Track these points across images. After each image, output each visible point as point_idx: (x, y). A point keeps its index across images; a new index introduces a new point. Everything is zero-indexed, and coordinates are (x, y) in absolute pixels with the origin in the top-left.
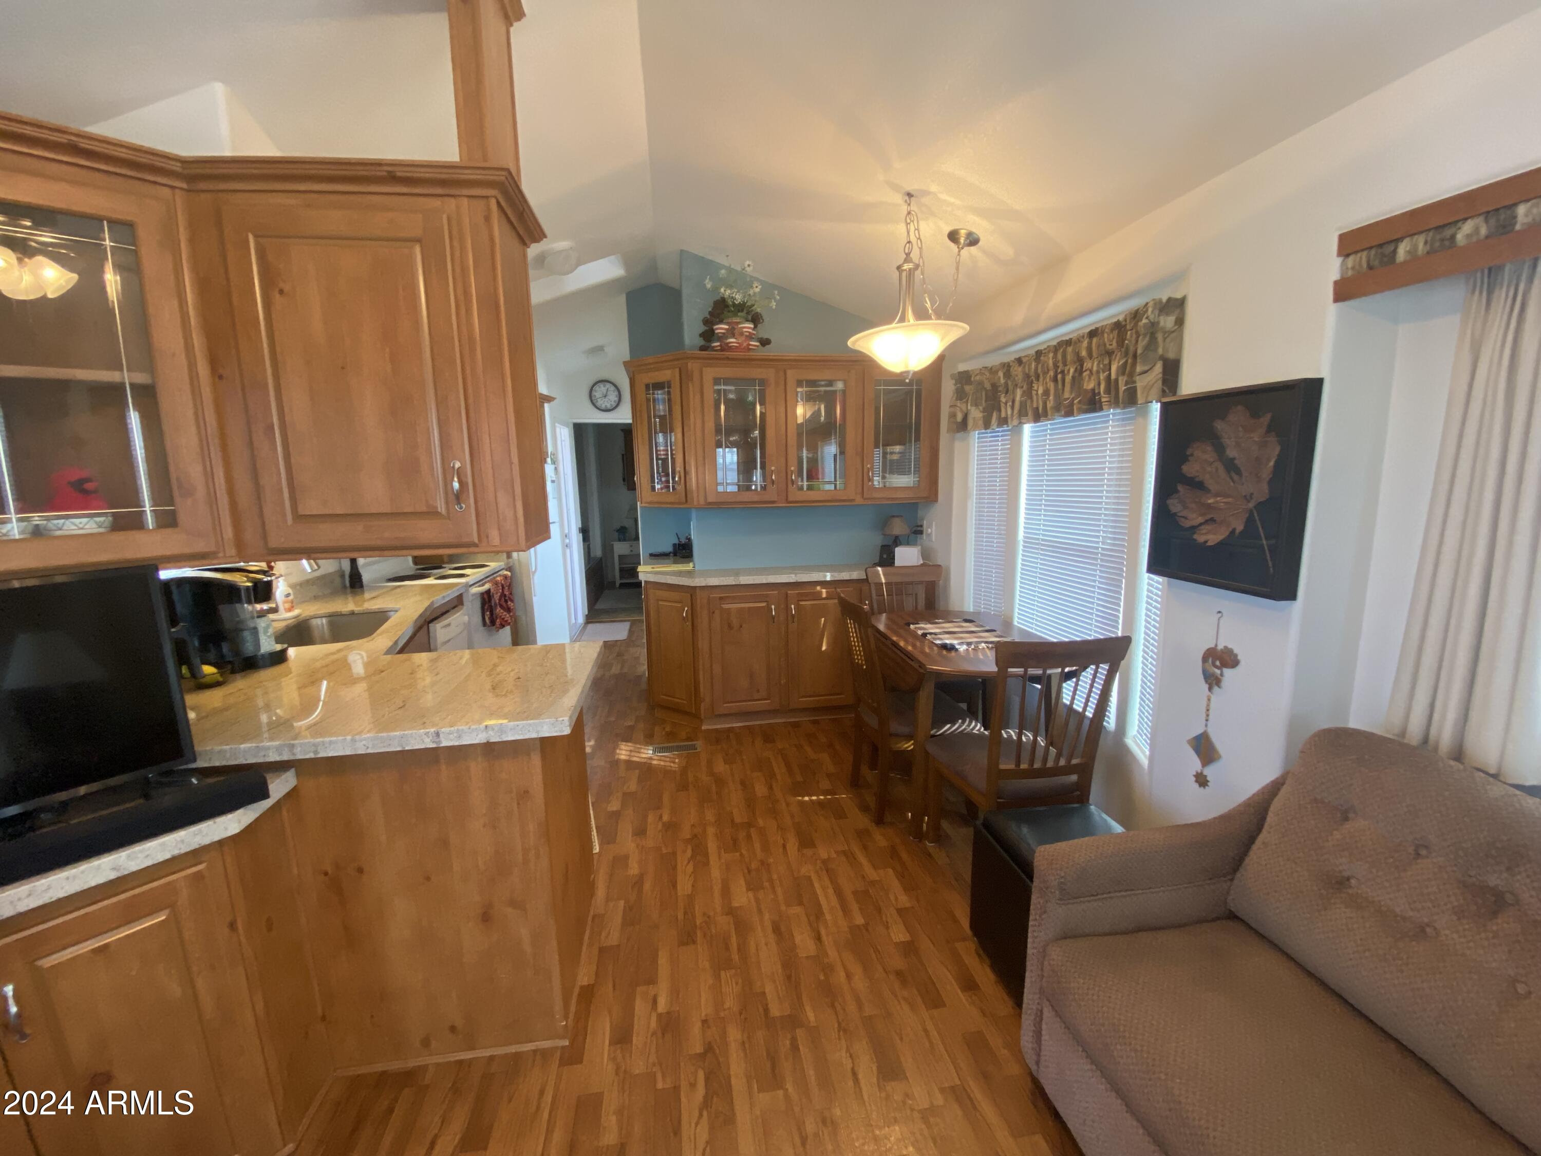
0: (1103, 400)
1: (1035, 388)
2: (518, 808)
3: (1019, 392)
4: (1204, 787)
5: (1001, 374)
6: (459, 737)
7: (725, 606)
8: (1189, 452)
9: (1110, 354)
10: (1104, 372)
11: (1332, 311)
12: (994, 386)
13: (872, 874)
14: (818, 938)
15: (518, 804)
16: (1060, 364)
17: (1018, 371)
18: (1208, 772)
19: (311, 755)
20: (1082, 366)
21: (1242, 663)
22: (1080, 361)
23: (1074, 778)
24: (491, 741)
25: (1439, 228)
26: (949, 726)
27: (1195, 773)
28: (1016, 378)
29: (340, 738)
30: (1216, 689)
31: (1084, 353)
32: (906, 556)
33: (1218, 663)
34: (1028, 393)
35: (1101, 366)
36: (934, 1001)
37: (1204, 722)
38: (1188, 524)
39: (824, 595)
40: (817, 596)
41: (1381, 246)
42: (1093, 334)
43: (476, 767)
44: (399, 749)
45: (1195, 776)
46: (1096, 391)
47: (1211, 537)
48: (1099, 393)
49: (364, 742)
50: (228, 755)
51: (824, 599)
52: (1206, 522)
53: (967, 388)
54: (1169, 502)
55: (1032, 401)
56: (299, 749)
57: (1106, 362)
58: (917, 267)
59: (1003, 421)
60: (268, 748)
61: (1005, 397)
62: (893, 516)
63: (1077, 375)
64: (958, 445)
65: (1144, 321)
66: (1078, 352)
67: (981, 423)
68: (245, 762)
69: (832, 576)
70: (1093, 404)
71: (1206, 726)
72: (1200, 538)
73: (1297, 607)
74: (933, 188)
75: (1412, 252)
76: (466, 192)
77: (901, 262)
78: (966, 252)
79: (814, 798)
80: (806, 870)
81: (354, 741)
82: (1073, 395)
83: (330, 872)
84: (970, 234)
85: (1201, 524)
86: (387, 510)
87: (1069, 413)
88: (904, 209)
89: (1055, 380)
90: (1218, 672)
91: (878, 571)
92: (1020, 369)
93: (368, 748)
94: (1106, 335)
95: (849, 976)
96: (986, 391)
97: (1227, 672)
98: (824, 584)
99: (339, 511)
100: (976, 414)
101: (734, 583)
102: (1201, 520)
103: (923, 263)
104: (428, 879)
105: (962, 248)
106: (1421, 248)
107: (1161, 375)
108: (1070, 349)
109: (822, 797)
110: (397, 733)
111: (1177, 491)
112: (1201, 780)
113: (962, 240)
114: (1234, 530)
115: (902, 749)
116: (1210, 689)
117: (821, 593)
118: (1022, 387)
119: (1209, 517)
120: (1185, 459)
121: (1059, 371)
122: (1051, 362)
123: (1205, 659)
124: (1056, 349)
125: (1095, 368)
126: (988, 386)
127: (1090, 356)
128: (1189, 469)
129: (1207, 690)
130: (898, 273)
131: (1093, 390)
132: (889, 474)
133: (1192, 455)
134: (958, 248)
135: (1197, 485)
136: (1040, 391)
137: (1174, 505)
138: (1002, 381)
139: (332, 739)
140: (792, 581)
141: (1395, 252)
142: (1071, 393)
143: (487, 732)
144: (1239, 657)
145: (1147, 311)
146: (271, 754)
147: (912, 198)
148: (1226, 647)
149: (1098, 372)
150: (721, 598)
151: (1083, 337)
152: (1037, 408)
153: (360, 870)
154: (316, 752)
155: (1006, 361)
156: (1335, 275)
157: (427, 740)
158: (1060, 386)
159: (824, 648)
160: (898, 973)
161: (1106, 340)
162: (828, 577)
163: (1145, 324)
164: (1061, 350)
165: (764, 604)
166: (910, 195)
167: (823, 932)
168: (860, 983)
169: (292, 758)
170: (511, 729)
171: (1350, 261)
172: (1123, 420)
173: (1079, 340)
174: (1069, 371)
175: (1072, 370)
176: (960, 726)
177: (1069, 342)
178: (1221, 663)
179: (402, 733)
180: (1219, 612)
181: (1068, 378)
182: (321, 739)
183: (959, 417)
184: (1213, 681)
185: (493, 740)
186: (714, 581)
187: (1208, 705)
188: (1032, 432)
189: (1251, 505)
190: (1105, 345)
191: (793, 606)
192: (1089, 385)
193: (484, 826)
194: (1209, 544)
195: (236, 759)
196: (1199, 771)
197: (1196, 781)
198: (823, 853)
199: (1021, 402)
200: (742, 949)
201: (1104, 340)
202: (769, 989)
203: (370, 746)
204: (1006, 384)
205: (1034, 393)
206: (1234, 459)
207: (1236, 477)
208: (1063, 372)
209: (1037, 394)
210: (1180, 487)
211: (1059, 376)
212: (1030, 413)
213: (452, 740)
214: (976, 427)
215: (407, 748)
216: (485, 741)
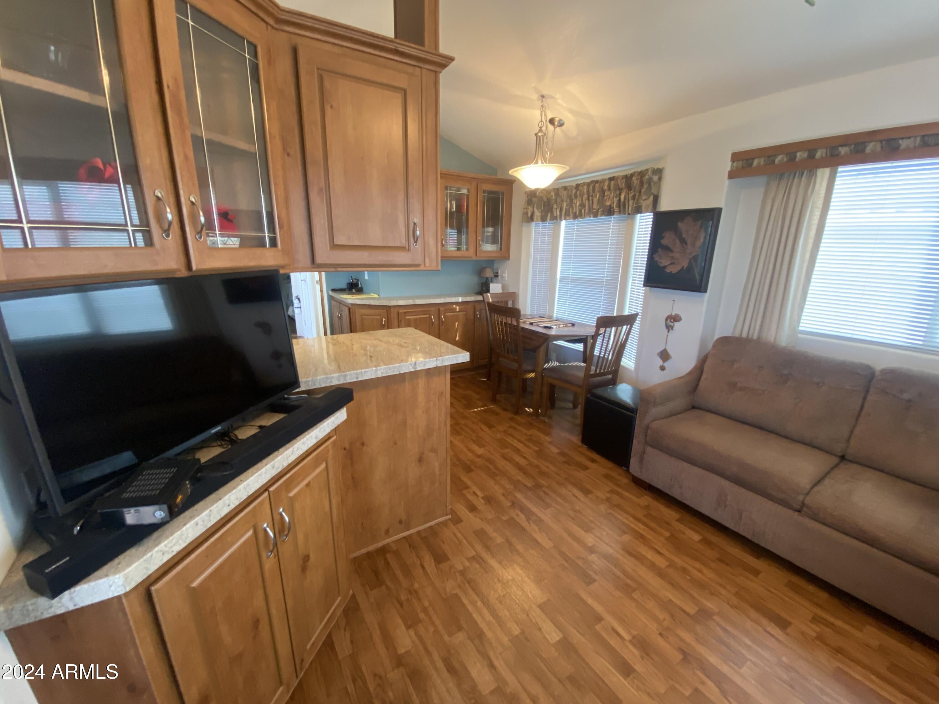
0: (615, 210)
1: (575, 202)
2: (438, 401)
3: (565, 204)
4: (665, 370)
5: (553, 194)
6: (425, 365)
7: (407, 318)
8: (663, 235)
9: (621, 190)
10: (616, 198)
11: (727, 182)
12: (549, 200)
13: (529, 433)
14: (525, 458)
15: (439, 399)
16: (591, 192)
17: (564, 193)
18: (666, 364)
19: (355, 380)
20: (604, 194)
21: (683, 319)
22: (603, 191)
23: (610, 376)
24: (438, 366)
25: (769, 157)
26: (547, 364)
27: (660, 366)
28: (563, 197)
29: (370, 369)
30: (671, 331)
31: (606, 188)
32: (495, 288)
33: (672, 321)
34: (571, 204)
35: (615, 195)
36: (586, 468)
37: (665, 344)
38: (662, 265)
39: (458, 310)
40: (454, 310)
41: (747, 160)
42: (611, 179)
43: (421, 382)
44: (398, 373)
45: (660, 367)
46: (612, 206)
47: (673, 269)
48: (613, 207)
49: (382, 371)
50: (310, 383)
51: (458, 312)
52: (671, 264)
53: (534, 199)
54: (654, 256)
55: (573, 209)
56: (349, 377)
57: (618, 193)
58: (545, 134)
59: (554, 218)
60: (333, 378)
61: (556, 206)
62: (485, 267)
63: (600, 198)
64: (525, 229)
65: (647, 177)
66: (602, 187)
67: (539, 218)
68: (319, 387)
69: (462, 299)
70: (610, 212)
71: (666, 346)
72: (668, 270)
73: (707, 295)
74: (558, 96)
75: (759, 164)
76: (427, 66)
77: (537, 131)
78: (558, 129)
79: (479, 409)
80: (499, 436)
81: (376, 370)
82: (598, 207)
83: (347, 448)
84: (560, 120)
85: (668, 265)
86: (381, 244)
87: (596, 215)
88: (539, 104)
89: (588, 199)
90: (672, 324)
91: (488, 296)
92: (565, 192)
93: (383, 373)
94: (619, 181)
95: (548, 467)
96: (544, 202)
97: (676, 324)
98: (457, 303)
99: (356, 243)
100: (537, 214)
101: (413, 304)
102: (669, 263)
103: (548, 133)
104: (395, 443)
105: (556, 128)
106: (762, 163)
107: (652, 202)
108: (597, 185)
109: (482, 408)
110: (397, 365)
111: (658, 251)
112: (663, 368)
113: (556, 123)
114: (683, 266)
115: (527, 377)
116: (668, 332)
117: (456, 309)
118: (567, 202)
119: (672, 262)
120: (662, 238)
121: (591, 195)
122: (585, 191)
123: (666, 320)
124: (588, 184)
125: (612, 195)
126: (545, 199)
127: (609, 189)
128: (664, 242)
129: (667, 332)
130: (535, 137)
131: (610, 206)
132: (486, 243)
133: (665, 236)
134: (554, 127)
135: (668, 249)
136: (578, 204)
137: (656, 258)
138: (554, 197)
139: (366, 370)
140: (442, 302)
141: (753, 162)
142: (597, 205)
143: (437, 362)
144: (682, 317)
145: (648, 172)
146: (333, 381)
147: (544, 99)
148: (676, 314)
149: (613, 198)
150: (405, 313)
151: (606, 180)
152: (576, 213)
153: (363, 444)
154: (357, 378)
155: (556, 187)
156: (729, 169)
157: (411, 367)
158: (591, 202)
159: (457, 339)
160: (565, 462)
161: (619, 183)
162: (460, 300)
163: (647, 178)
164: (592, 185)
165: (428, 316)
166: (543, 96)
167: (525, 455)
168: (552, 468)
169: (345, 382)
170: (447, 360)
171: (735, 164)
172: (620, 220)
173: (603, 181)
174: (596, 195)
175: (598, 195)
176: (551, 364)
177: (597, 182)
178: (674, 320)
179: (399, 364)
180: (674, 300)
181: (596, 200)
182: (360, 371)
183: (529, 215)
184: (669, 328)
185: (439, 366)
186: (402, 303)
187: (667, 338)
188: (566, 225)
189: (691, 256)
190: (618, 185)
191: (442, 316)
192: (608, 203)
193: (423, 412)
194: (673, 272)
195: (314, 385)
196: (662, 365)
197: (660, 369)
198: (501, 428)
199: (566, 209)
200: (496, 468)
201: (618, 182)
202: (520, 478)
203: (384, 372)
204: (556, 199)
205: (574, 205)
206: (685, 238)
207: (685, 246)
208: (592, 196)
209: (576, 206)
210: (659, 250)
211: (591, 198)
212: (571, 215)
213: (421, 367)
214: (537, 220)
215: (401, 372)
216: (435, 366)
